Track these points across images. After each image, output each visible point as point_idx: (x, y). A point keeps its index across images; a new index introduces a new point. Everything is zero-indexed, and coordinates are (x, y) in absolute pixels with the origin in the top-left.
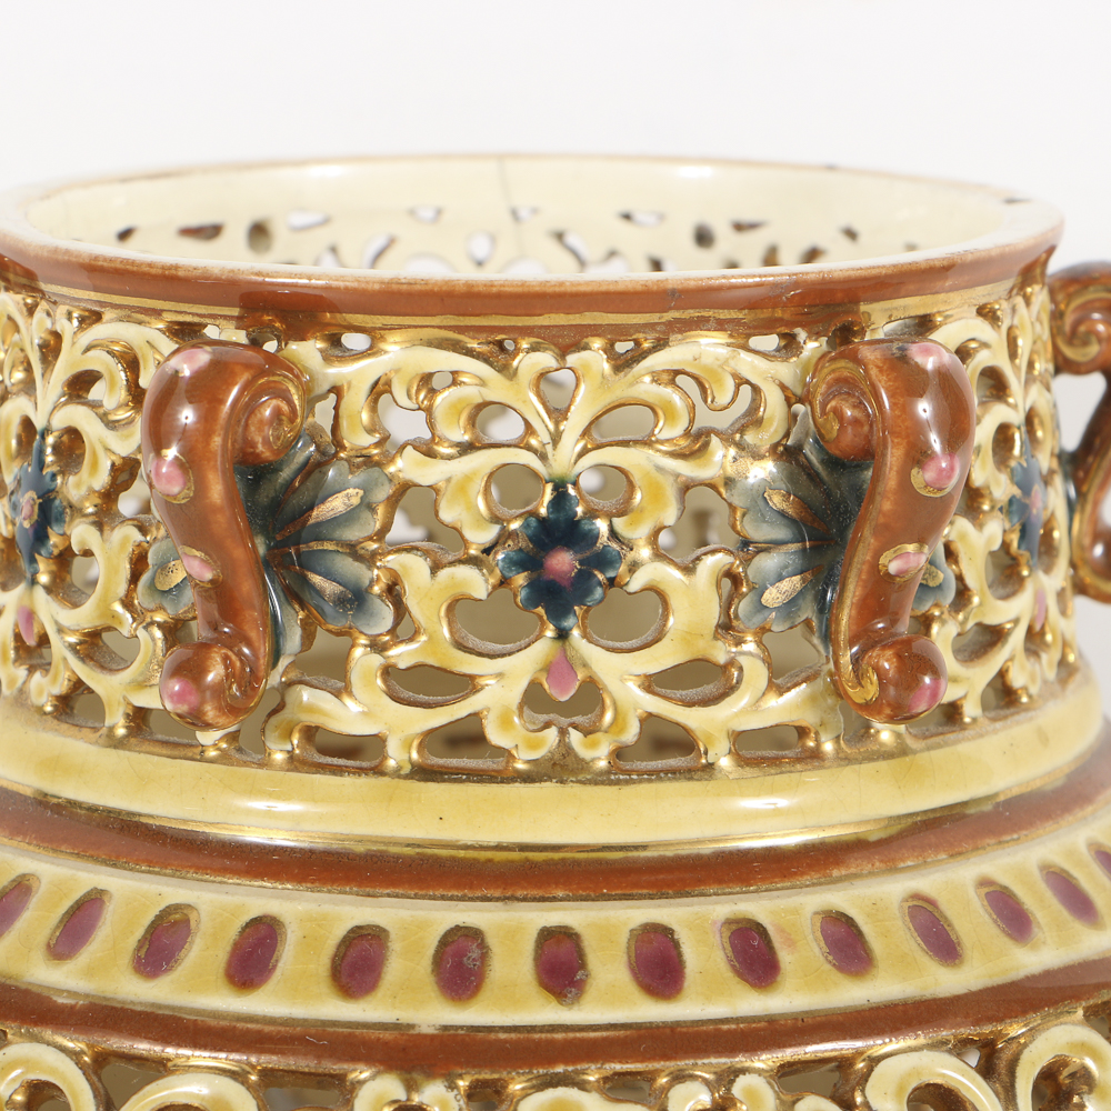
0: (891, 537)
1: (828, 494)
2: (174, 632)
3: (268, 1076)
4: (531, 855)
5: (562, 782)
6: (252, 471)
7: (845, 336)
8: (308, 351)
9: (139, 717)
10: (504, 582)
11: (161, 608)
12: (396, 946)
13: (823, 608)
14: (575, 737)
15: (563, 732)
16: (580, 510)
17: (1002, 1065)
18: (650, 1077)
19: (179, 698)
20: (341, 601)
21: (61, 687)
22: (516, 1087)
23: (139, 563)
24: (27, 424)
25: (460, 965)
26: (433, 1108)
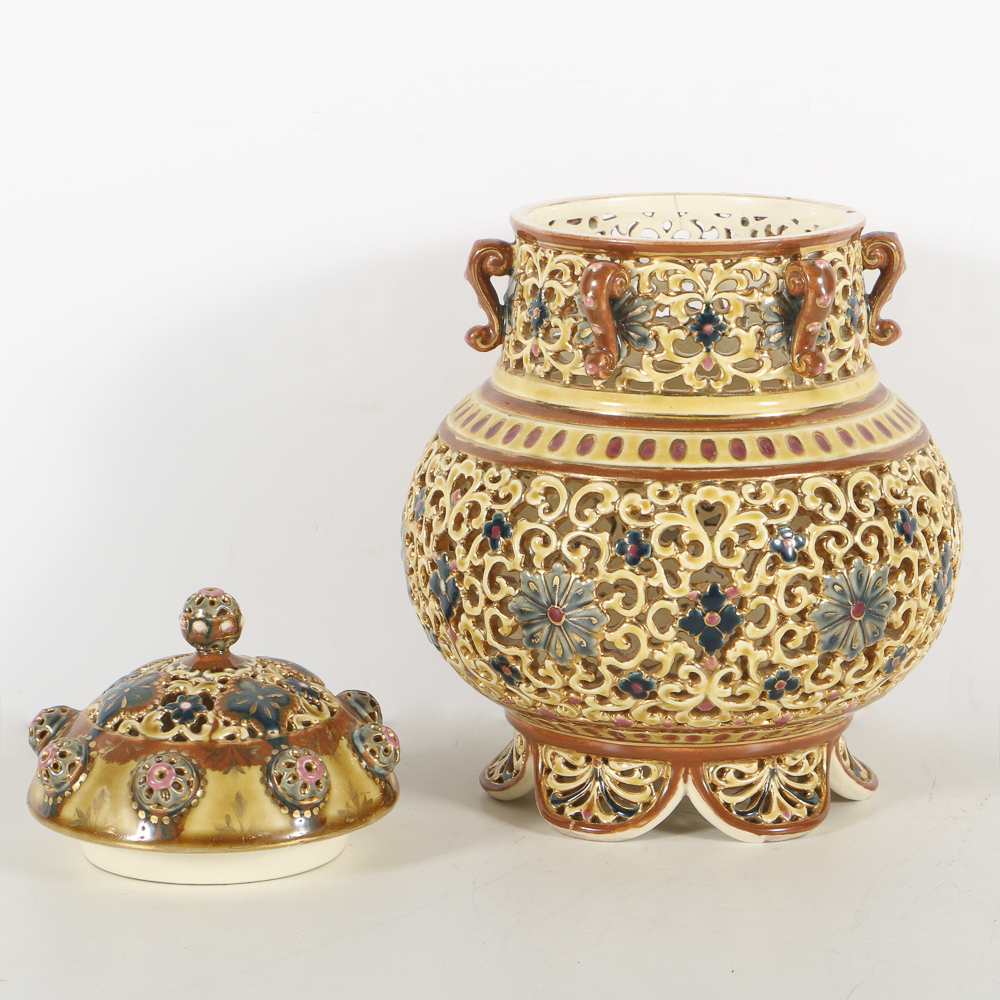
0: (810, 320)
1: (790, 307)
2: (586, 351)
3: (619, 482)
4: (699, 418)
5: (708, 396)
6: (613, 300)
7: (796, 257)
8: (630, 263)
9: (574, 378)
10: (690, 334)
11: (582, 343)
12: (658, 445)
13: (788, 342)
14: (712, 382)
15: (708, 381)
16: (714, 312)
17: (843, 482)
18: (736, 483)
19: (591, 370)
20: (639, 341)
21: (548, 369)
22: (696, 486)
23: (574, 329)
24: (535, 286)
25: (678, 450)
26: (671, 492)
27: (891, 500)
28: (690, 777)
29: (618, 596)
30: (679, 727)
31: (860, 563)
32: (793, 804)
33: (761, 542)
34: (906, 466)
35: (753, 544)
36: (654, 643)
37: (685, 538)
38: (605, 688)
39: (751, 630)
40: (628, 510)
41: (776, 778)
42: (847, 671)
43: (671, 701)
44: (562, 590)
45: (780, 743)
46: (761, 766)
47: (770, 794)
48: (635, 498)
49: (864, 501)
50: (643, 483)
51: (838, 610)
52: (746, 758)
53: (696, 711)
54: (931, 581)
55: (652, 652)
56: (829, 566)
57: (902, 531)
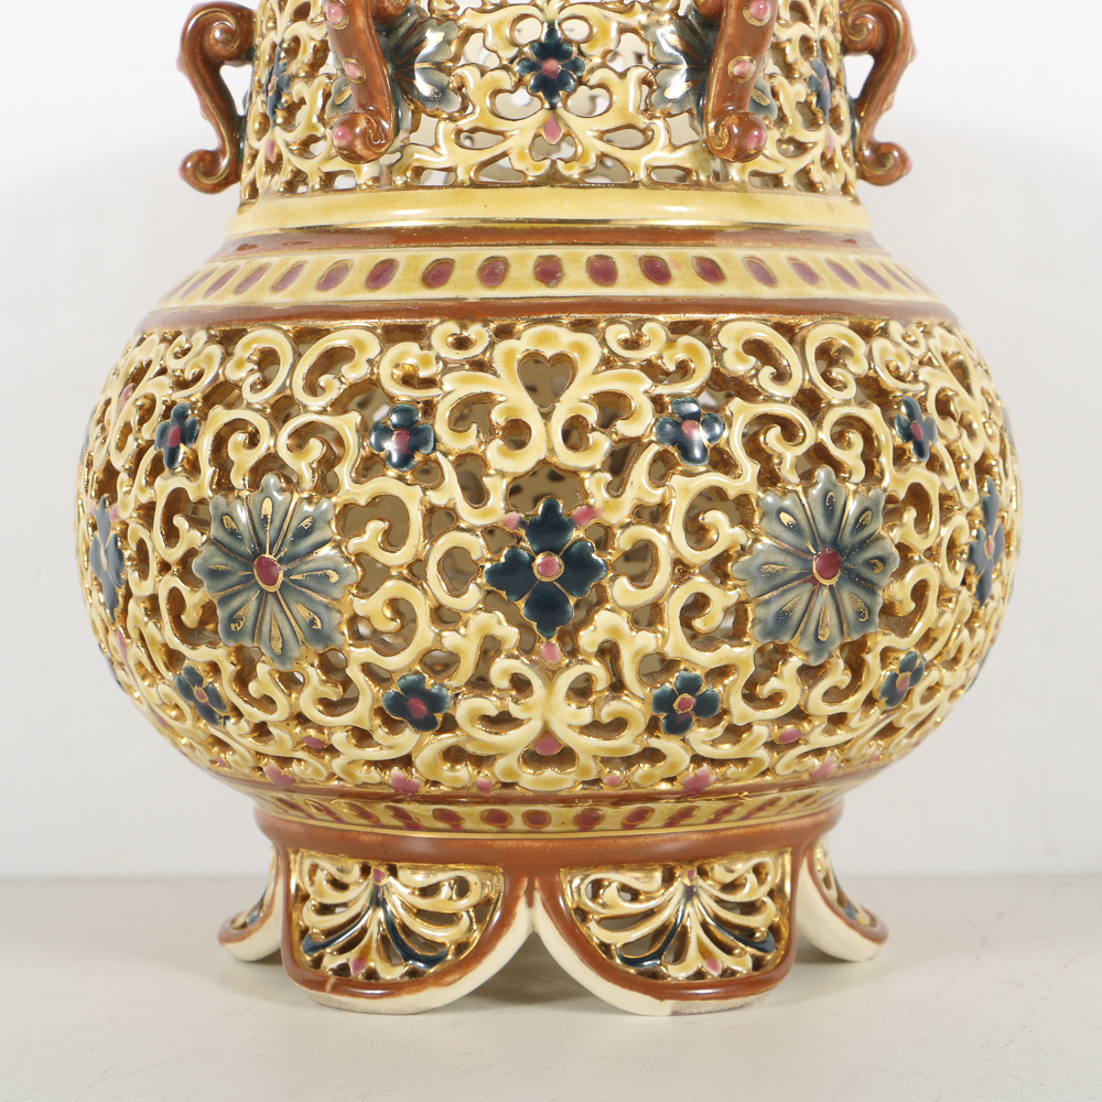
0: (733, 53)
1: (702, 41)
3: (387, 328)
4: (535, 225)
5: (552, 186)
6: (386, 26)
10: (521, 79)
12: (458, 265)
13: (699, 104)
14: (560, 164)
15: (553, 162)
16: (562, 39)
17: (798, 337)
18: (595, 322)
19: (342, 138)
20: (432, 96)
21: (288, 176)
22: (520, 327)
23: (327, 96)
24: (273, 44)
25: (493, 273)
26: (473, 337)
27: (888, 381)
28: (538, 896)
29: (375, 528)
30: (506, 792)
31: (828, 476)
32: (728, 950)
33: (640, 424)
34: (916, 334)
35: (625, 428)
36: (442, 617)
37: (498, 417)
38: (361, 714)
39: (622, 590)
40: (398, 373)
41: (696, 901)
42: (811, 687)
43: (480, 733)
44: (277, 523)
45: (701, 836)
46: (668, 879)
47: (685, 931)
48: (409, 353)
49: (836, 373)
50: (423, 326)
51: (789, 560)
52: (640, 860)
53: (533, 758)
54: (965, 539)
55: (439, 635)
56: (769, 478)
57: (908, 435)
